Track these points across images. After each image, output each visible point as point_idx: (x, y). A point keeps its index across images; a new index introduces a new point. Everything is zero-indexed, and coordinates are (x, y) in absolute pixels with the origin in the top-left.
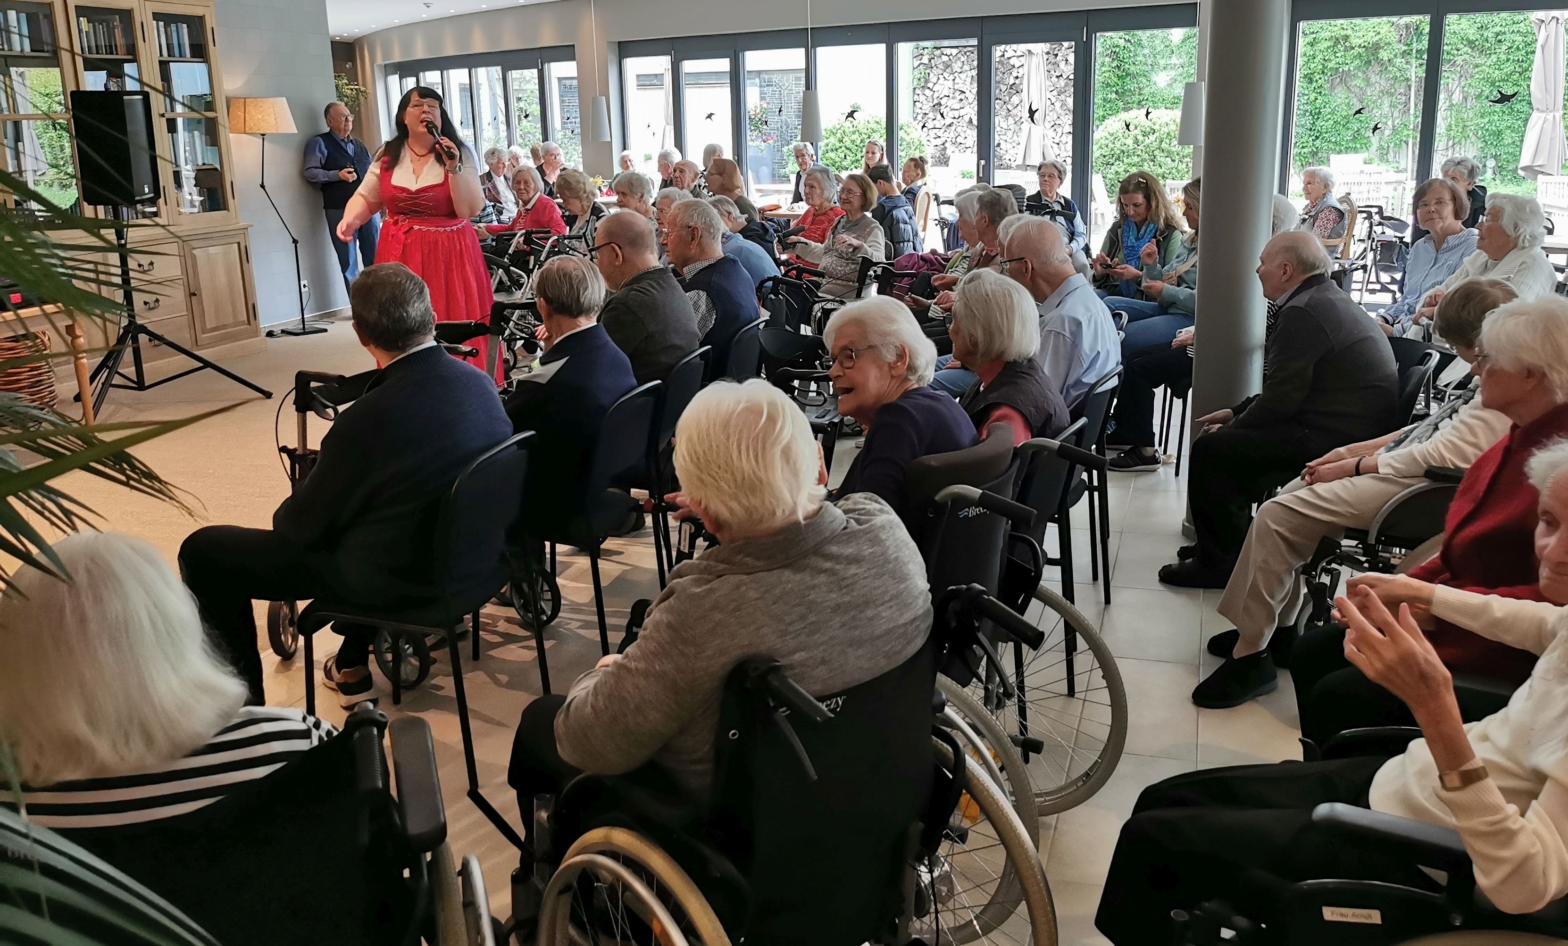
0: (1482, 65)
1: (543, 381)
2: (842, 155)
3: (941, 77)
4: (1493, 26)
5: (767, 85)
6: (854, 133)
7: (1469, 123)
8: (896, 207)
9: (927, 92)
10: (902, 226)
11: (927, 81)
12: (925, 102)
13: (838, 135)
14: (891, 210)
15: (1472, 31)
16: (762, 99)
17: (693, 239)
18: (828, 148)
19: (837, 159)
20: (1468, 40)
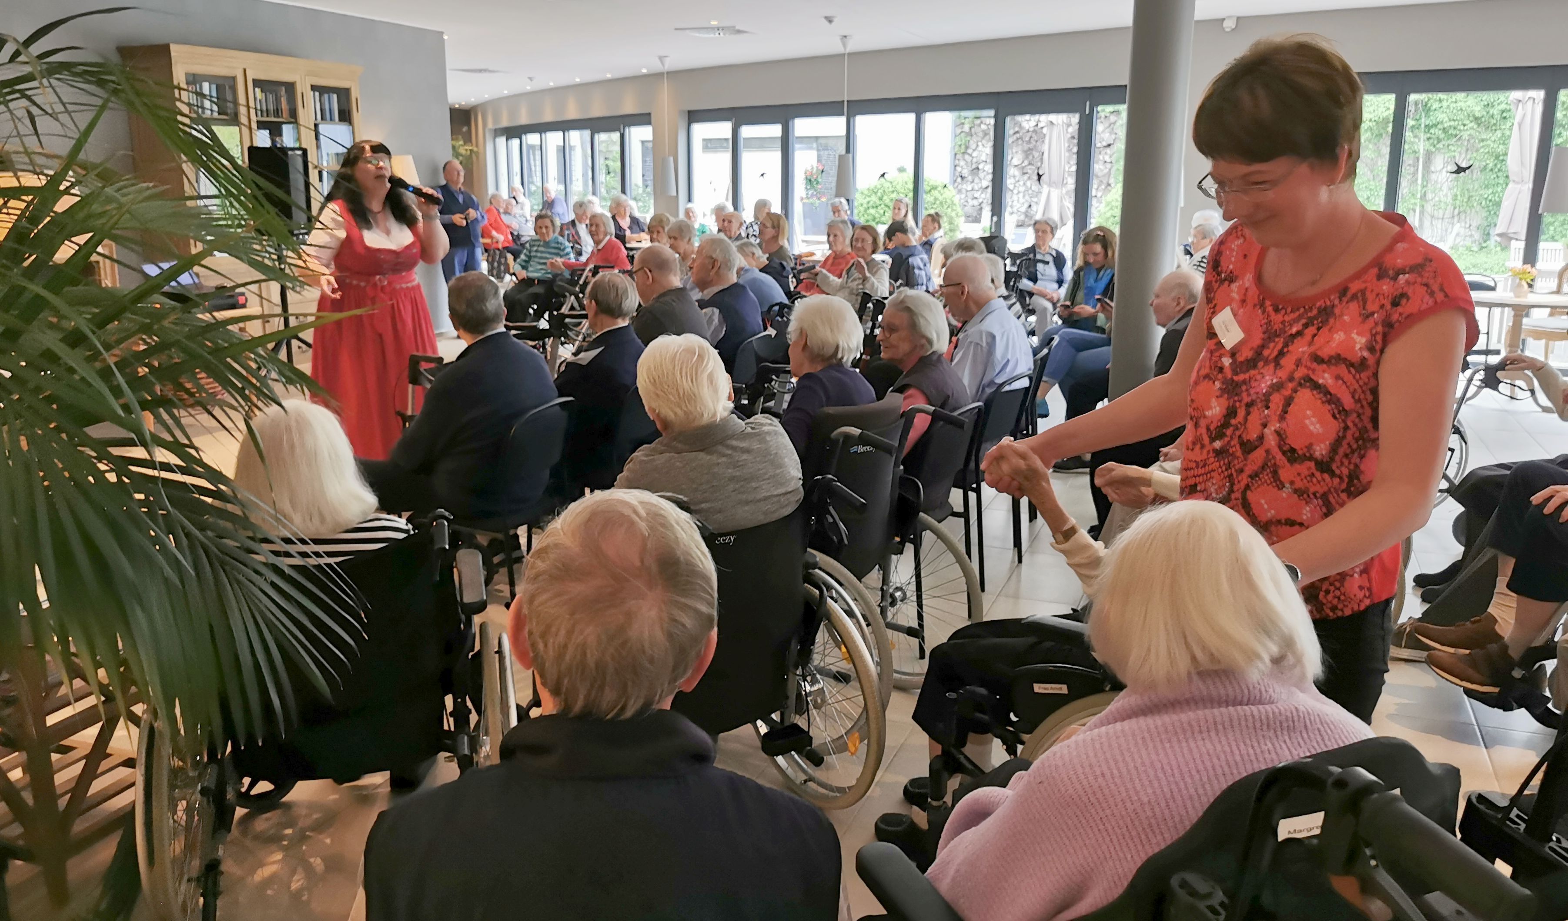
0: (1487, 140)
1: (584, 363)
2: (882, 212)
3: (980, 144)
4: (1499, 104)
5: (824, 150)
6: (893, 192)
7: (1474, 194)
8: (912, 255)
9: (967, 157)
10: (917, 271)
11: (967, 147)
12: (965, 167)
13: (879, 194)
14: (907, 258)
15: (1477, 108)
16: (819, 161)
17: (713, 268)
18: (870, 205)
19: (877, 215)
20: (1474, 116)
